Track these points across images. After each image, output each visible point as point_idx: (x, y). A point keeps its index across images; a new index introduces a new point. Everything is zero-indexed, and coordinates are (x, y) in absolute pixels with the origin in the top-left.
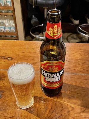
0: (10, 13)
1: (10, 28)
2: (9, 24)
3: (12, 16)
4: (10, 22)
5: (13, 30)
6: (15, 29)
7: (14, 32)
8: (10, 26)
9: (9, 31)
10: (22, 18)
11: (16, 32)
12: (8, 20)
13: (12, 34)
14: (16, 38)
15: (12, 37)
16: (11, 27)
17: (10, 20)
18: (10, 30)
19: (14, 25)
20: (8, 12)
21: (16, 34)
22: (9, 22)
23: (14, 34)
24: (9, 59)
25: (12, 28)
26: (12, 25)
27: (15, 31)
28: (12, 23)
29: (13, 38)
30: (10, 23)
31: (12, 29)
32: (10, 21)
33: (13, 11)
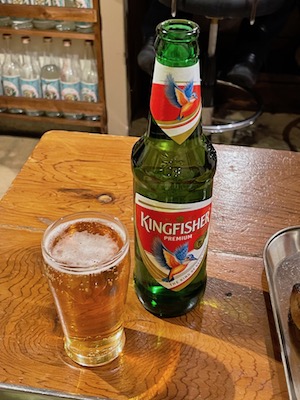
0: (82, 31)
1: (80, 87)
2: (79, 73)
3: (88, 43)
4: (79, 63)
5: (90, 93)
6: (98, 92)
7: (93, 101)
8: (81, 79)
9: (75, 96)
10: (125, 54)
11: (99, 101)
12: (76, 56)
13: (86, 110)
14: (98, 124)
15: (84, 118)
16: (83, 83)
17: (81, 57)
18: (80, 94)
19: (94, 75)
20: (75, 31)
21: (99, 108)
22: (76, 64)
23: (92, 111)
24: (102, 198)
25: (87, 86)
26: (85, 77)
27: (98, 97)
28: (87, 68)
29: (88, 123)
30: (80, 68)
31: (85, 90)
32: (82, 61)
33: (96, 28)
